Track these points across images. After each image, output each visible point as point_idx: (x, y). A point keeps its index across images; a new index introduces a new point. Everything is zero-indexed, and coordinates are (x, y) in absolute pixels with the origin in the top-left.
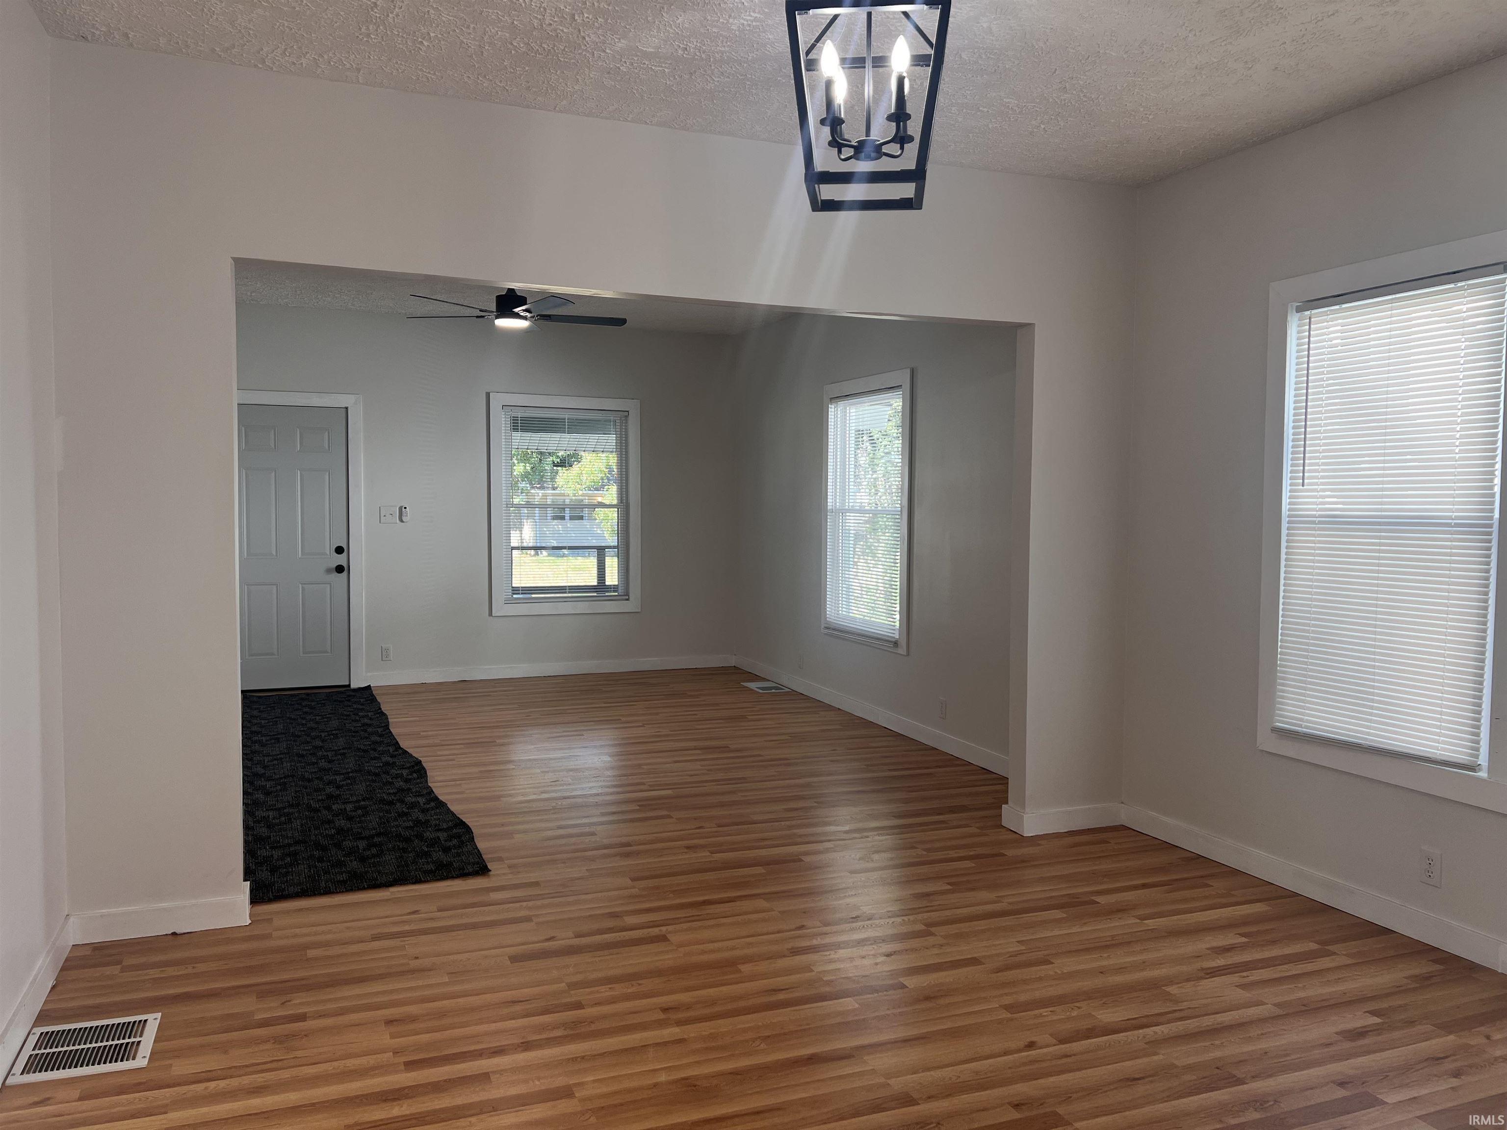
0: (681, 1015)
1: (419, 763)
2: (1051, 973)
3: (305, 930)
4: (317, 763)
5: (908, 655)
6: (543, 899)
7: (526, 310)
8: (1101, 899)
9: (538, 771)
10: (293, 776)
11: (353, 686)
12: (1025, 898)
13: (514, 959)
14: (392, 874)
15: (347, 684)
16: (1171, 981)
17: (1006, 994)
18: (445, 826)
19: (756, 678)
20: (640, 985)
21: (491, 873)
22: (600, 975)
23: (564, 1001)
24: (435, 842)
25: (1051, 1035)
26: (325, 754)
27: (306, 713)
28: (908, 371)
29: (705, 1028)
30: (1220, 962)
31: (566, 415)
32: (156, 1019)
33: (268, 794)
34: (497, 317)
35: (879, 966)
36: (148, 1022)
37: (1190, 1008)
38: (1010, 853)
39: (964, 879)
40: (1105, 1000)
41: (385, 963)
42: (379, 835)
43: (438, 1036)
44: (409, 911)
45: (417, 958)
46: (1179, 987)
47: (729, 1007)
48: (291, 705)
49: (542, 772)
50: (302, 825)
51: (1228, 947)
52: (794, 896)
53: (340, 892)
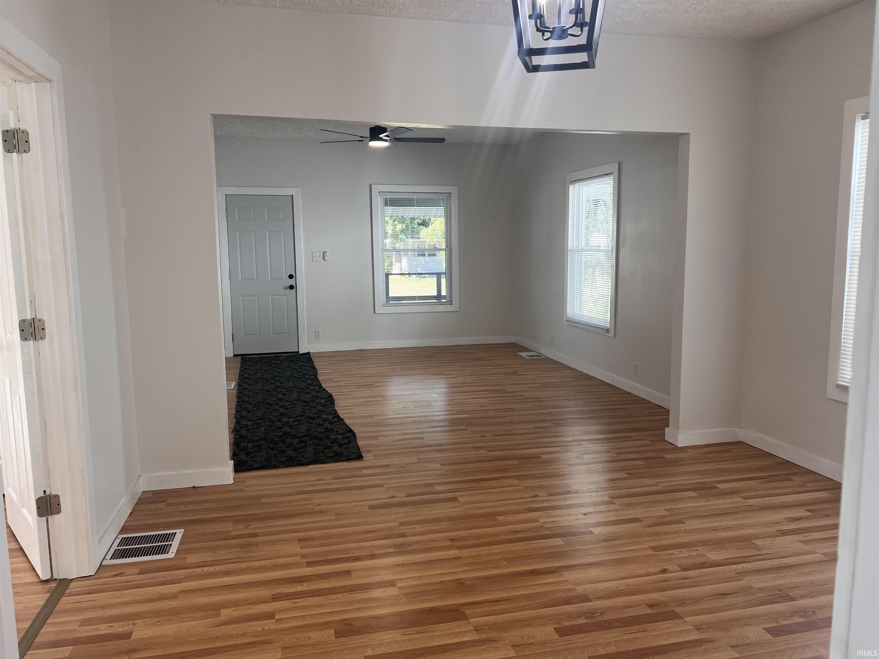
0: (461, 544)
1: (331, 396)
2: (683, 529)
3: (261, 488)
4: (276, 395)
5: (615, 337)
6: (391, 474)
7: (386, 136)
8: (720, 486)
9: (396, 402)
10: (263, 402)
11: (300, 352)
12: (672, 484)
13: (371, 508)
14: (310, 458)
15: (297, 351)
16: (757, 537)
17: (653, 540)
18: (341, 432)
19: (526, 350)
20: (439, 525)
21: (364, 459)
22: (418, 518)
23: (396, 532)
24: (335, 440)
25: (678, 566)
26: (281, 390)
27: (274, 367)
28: (617, 164)
29: (474, 551)
30: (792, 526)
31: (415, 197)
32: (181, 532)
33: (249, 412)
34: (370, 141)
35: (579, 520)
36: (177, 534)
37: (767, 554)
38: (668, 456)
39: (637, 471)
40: (714, 546)
41: (302, 508)
42: (305, 436)
43: (325, 549)
44: (317, 479)
45: (319, 505)
46: (762, 541)
47: (488, 540)
48: (266, 363)
49: (398, 402)
50: (265, 430)
51: (798, 518)
52: (534, 478)
53: (281, 467)
